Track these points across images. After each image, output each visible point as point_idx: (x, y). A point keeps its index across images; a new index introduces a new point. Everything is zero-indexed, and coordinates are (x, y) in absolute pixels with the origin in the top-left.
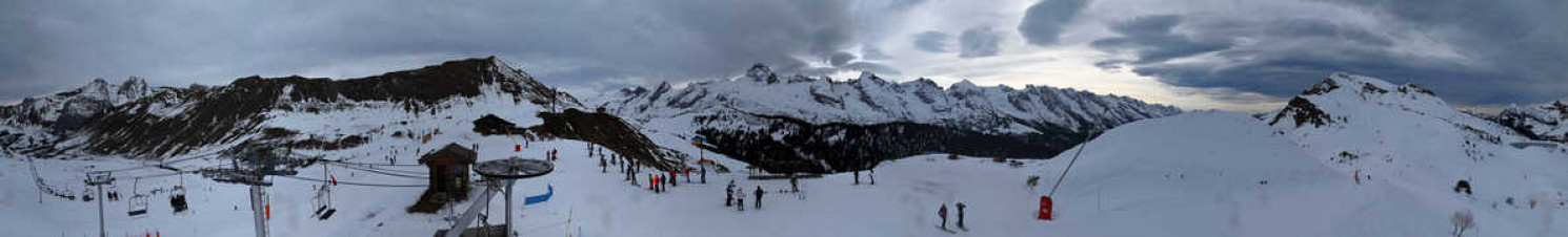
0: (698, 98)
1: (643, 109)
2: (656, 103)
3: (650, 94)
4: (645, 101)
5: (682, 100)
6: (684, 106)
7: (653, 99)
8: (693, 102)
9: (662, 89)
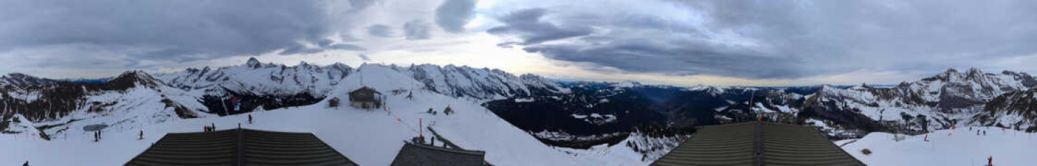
0: (218, 77)
1: (195, 81)
2: (202, 78)
3: (200, 73)
4: (196, 76)
5: (212, 78)
6: (213, 80)
7: (200, 76)
8: (216, 79)
9: (205, 70)
